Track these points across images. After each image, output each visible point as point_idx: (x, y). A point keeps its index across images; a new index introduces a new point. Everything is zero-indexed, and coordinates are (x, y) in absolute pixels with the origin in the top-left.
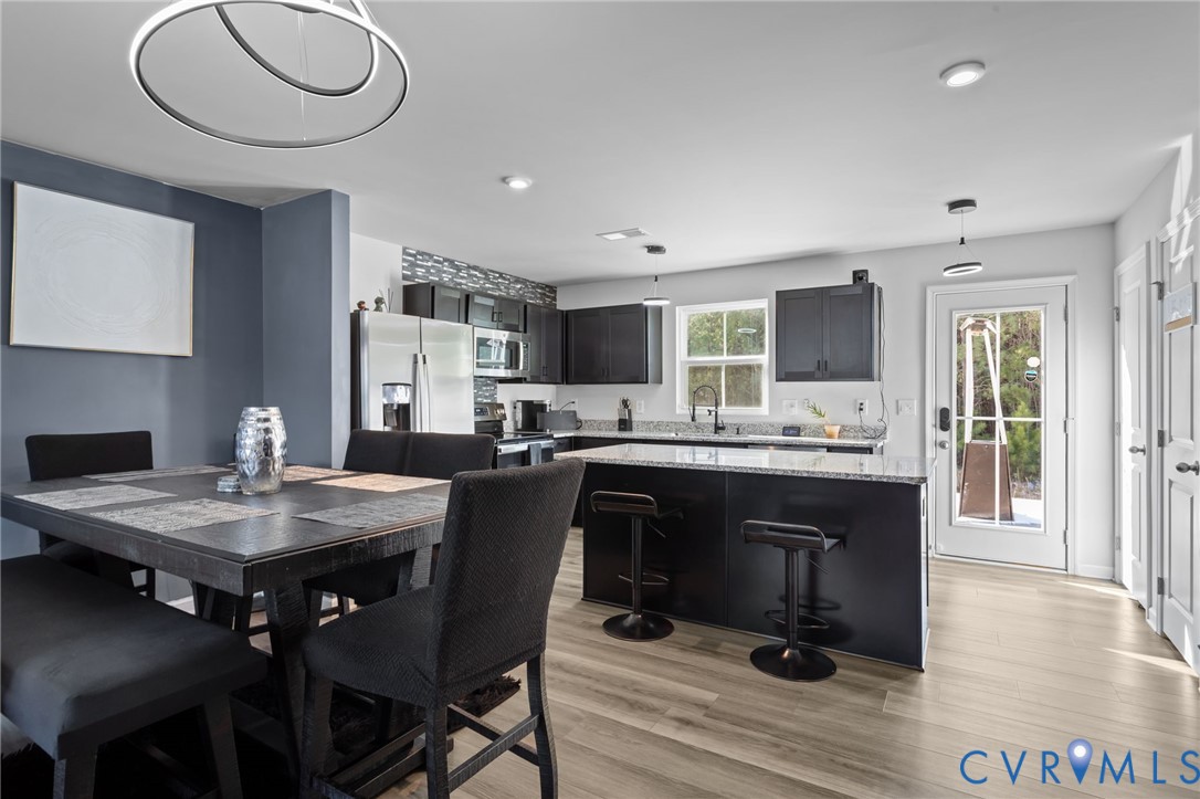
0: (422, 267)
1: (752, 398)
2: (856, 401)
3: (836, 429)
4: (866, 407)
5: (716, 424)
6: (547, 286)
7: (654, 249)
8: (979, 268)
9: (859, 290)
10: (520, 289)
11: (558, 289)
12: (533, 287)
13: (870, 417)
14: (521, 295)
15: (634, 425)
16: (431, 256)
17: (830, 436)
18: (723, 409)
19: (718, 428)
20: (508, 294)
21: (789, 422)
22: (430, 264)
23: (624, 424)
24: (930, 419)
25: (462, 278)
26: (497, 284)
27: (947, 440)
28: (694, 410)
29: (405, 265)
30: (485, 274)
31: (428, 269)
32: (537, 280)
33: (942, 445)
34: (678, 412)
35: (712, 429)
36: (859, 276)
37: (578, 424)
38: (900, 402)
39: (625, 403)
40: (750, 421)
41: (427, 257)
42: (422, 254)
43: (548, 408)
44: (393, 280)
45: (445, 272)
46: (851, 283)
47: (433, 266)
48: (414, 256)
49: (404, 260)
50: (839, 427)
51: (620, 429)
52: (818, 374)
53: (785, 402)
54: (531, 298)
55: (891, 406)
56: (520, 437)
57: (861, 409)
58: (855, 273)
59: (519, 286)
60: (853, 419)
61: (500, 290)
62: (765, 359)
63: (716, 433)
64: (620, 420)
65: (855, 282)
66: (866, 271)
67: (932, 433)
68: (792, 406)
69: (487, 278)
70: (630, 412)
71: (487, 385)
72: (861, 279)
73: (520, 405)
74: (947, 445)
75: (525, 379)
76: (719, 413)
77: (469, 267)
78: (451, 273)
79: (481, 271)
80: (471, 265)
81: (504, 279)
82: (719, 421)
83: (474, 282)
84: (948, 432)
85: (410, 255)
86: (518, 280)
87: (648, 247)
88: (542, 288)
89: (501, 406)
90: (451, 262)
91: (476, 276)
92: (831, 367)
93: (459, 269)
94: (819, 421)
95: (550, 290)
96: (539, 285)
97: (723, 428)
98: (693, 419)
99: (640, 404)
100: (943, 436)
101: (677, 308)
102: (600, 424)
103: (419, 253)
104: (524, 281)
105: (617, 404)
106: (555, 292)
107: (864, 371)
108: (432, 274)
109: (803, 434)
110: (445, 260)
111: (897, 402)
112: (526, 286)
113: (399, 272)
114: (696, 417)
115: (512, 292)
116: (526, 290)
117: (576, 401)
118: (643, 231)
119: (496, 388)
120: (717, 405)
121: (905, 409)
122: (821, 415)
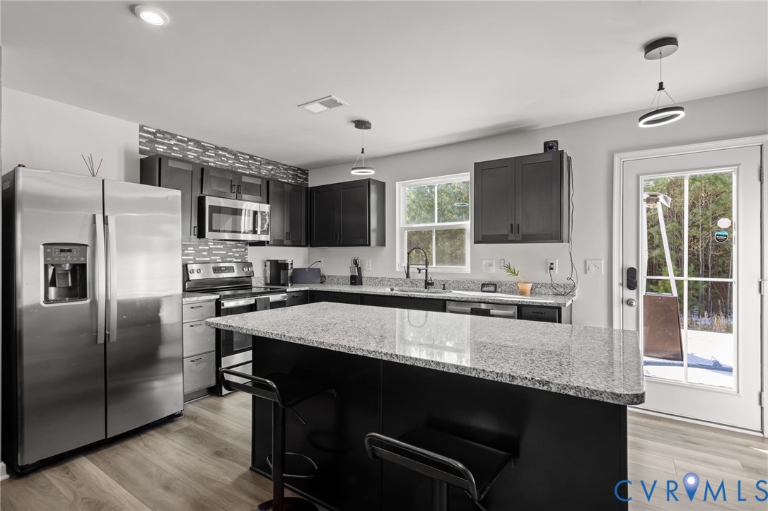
0: (163, 144)
1: (458, 258)
2: (547, 261)
3: (529, 287)
4: (556, 266)
5: (426, 281)
6: (299, 169)
7: (361, 124)
8: (682, 114)
9: (549, 157)
10: (272, 170)
11: (310, 173)
12: (286, 169)
13: (560, 275)
14: (273, 175)
15: (364, 280)
16: (174, 136)
17: (523, 293)
18: (434, 267)
19: (428, 284)
20: (260, 173)
21: (487, 279)
22: (172, 142)
23: (356, 280)
24: (617, 278)
25: (209, 156)
26: (248, 164)
27: (634, 297)
28: (408, 268)
29: (144, 141)
30: (235, 155)
31: (170, 147)
32: (289, 163)
33: (629, 303)
34: (397, 270)
35: (423, 284)
36: (550, 146)
37: (323, 279)
38: (587, 262)
39: (356, 263)
40: (455, 278)
41: (169, 136)
42: (163, 133)
43: (290, 266)
44: (128, 154)
45: (190, 150)
46: (543, 152)
47: (175, 145)
48: (153, 134)
49: (141, 136)
50: (531, 285)
51: (352, 284)
52: (511, 237)
53: (484, 262)
54: (283, 178)
55: (579, 267)
56: (269, 290)
57: (551, 269)
58: (546, 144)
59: (270, 167)
60: (543, 277)
61: (251, 170)
62: (467, 224)
63: (426, 288)
64: (352, 276)
65: (545, 150)
66: (556, 142)
67: (619, 291)
68: (490, 265)
69: (237, 159)
70: (359, 270)
71: (237, 247)
72: (551, 148)
73: (268, 264)
74: (634, 303)
75: (268, 242)
76: (429, 270)
77: (217, 148)
78: (196, 152)
79: (231, 152)
80: (220, 146)
81: (255, 160)
82: (429, 278)
83: (223, 161)
84: (635, 291)
85: (148, 132)
86: (269, 162)
87: (354, 122)
88: (294, 170)
89: (250, 265)
90: (197, 143)
91: (225, 156)
92: (524, 230)
93: (205, 149)
94: (513, 279)
95: (303, 172)
96: (290, 168)
97: (432, 284)
98: (408, 276)
99: (368, 263)
100: (630, 294)
101: (397, 183)
102: (338, 280)
103: (158, 131)
104: (276, 164)
105: (350, 263)
106: (307, 174)
107: (554, 234)
108: (174, 151)
109: (499, 290)
110: (190, 140)
111: (585, 262)
112: (279, 168)
113: (136, 147)
114: (411, 275)
115: (264, 172)
116: (278, 171)
117: (322, 260)
118: (339, 100)
119: (247, 249)
120: (427, 264)
121: (593, 269)
122: (514, 273)
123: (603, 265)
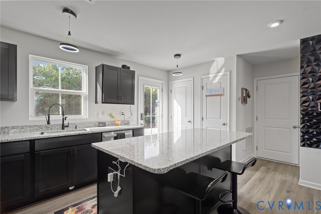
2: (120, 111)
3: (119, 122)
4: (125, 114)
5: (63, 125)
8: (181, 74)
17: (118, 125)
19: (65, 127)
21: (97, 120)
24: (139, 117)
28: (48, 117)
33: (142, 124)
36: (128, 67)
38: (132, 111)
52: (119, 101)
53: (95, 112)
67: (140, 121)
68: (99, 114)
82: (65, 123)
84: (143, 121)
92: (123, 99)
94: (112, 119)
97: (68, 126)
109: (107, 125)
114: (50, 122)
121: (134, 114)
122: (113, 117)
123: (136, 112)
